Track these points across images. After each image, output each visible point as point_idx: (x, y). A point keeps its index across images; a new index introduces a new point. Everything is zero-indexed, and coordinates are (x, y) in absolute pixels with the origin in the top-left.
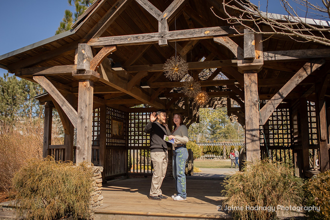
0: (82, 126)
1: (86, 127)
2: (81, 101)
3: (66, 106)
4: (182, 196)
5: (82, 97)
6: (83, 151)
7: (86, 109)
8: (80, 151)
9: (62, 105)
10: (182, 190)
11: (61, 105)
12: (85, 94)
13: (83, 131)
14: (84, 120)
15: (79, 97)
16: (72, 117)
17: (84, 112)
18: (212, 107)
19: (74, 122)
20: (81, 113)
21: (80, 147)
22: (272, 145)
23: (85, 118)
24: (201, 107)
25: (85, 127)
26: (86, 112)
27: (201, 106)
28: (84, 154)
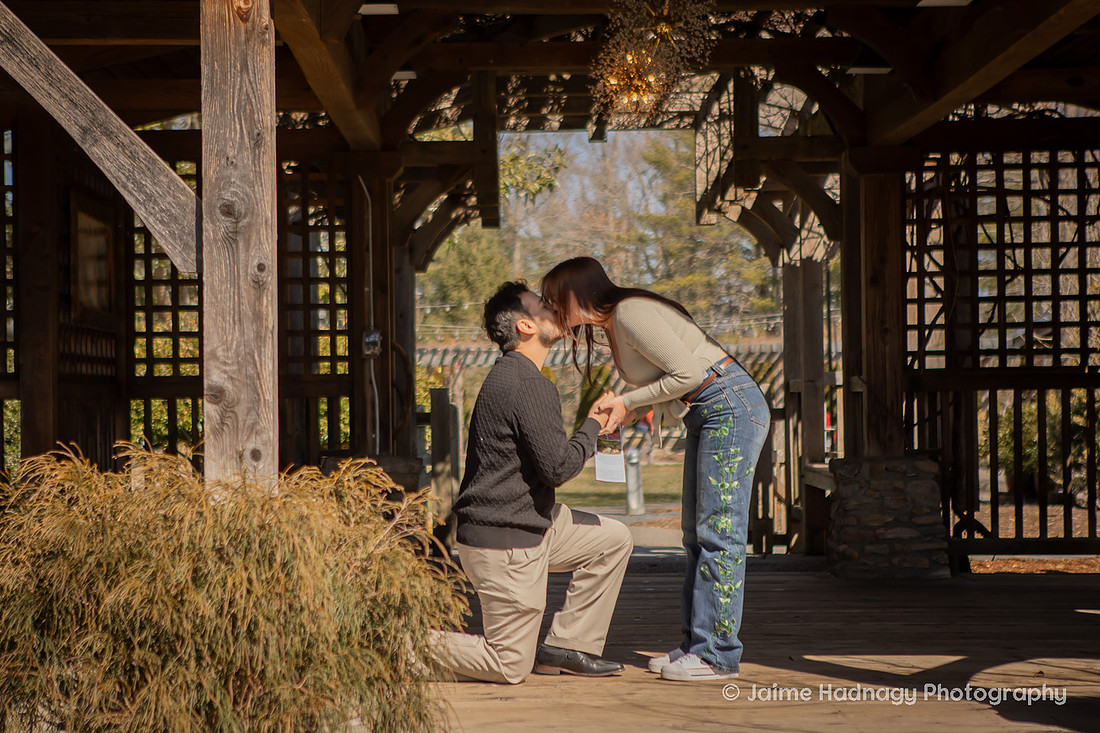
0: (236, 262)
1: (261, 267)
2: (223, 109)
3: (109, 134)
4: (708, 656)
5: (224, 81)
6: (249, 410)
7: (256, 159)
8: (228, 410)
9: (85, 131)
10: (713, 620)
11: (74, 132)
12: (245, 67)
13: (244, 294)
14: (250, 225)
15: (204, 83)
16: (156, 203)
17: (244, 178)
18: (580, 124)
19: (172, 234)
20: (223, 182)
21: (228, 386)
22: (993, 362)
23: (251, 211)
24: (514, 129)
25: (253, 269)
26: (258, 174)
27: (512, 121)
28: (253, 429)
